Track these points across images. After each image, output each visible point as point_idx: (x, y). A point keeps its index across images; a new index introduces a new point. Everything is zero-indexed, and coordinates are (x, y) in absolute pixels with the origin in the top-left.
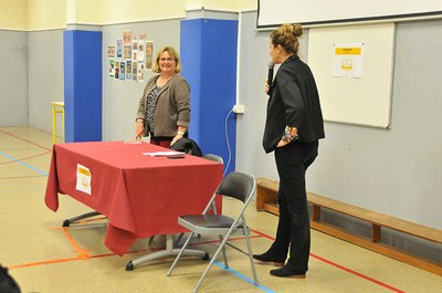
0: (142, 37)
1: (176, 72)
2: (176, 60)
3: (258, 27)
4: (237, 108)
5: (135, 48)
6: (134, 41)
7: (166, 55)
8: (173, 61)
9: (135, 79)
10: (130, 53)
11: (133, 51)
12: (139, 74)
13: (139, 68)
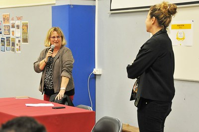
0: (19, 19)
1: (62, 46)
2: (62, 37)
3: (111, 10)
4: (96, 71)
5: (13, 27)
6: (12, 22)
7: (55, 34)
8: (60, 38)
9: (13, 50)
10: (9, 30)
11: (12, 29)
12: (16, 47)
13: (17, 42)
